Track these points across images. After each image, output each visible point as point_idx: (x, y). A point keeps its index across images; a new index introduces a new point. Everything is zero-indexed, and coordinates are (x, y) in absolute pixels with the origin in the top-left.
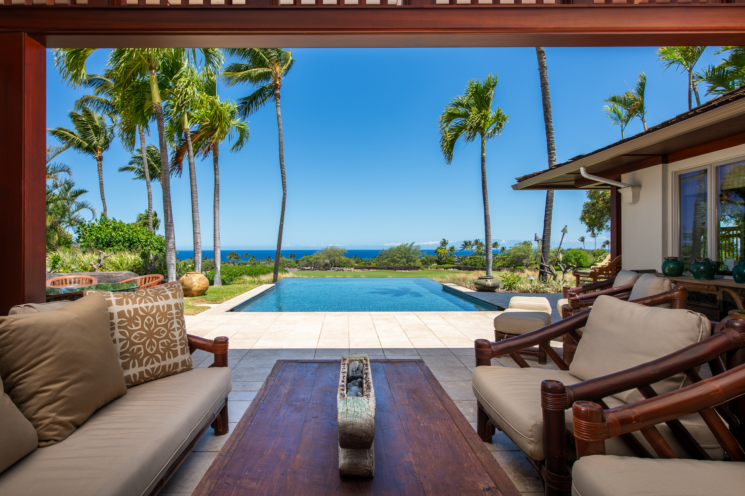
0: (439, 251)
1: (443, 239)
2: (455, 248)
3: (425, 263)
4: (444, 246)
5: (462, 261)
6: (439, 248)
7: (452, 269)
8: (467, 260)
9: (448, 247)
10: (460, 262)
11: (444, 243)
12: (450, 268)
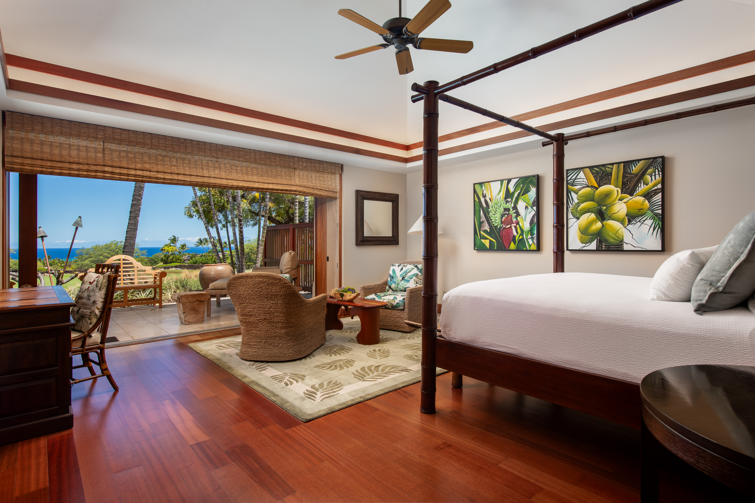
0: (166, 248)
1: (174, 236)
2: (187, 246)
3: (154, 263)
4: (174, 243)
5: (192, 259)
6: (166, 245)
7: (174, 269)
8: (198, 258)
9: (178, 244)
10: (190, 260)
11: (174, 240)
12: (172, 267)
